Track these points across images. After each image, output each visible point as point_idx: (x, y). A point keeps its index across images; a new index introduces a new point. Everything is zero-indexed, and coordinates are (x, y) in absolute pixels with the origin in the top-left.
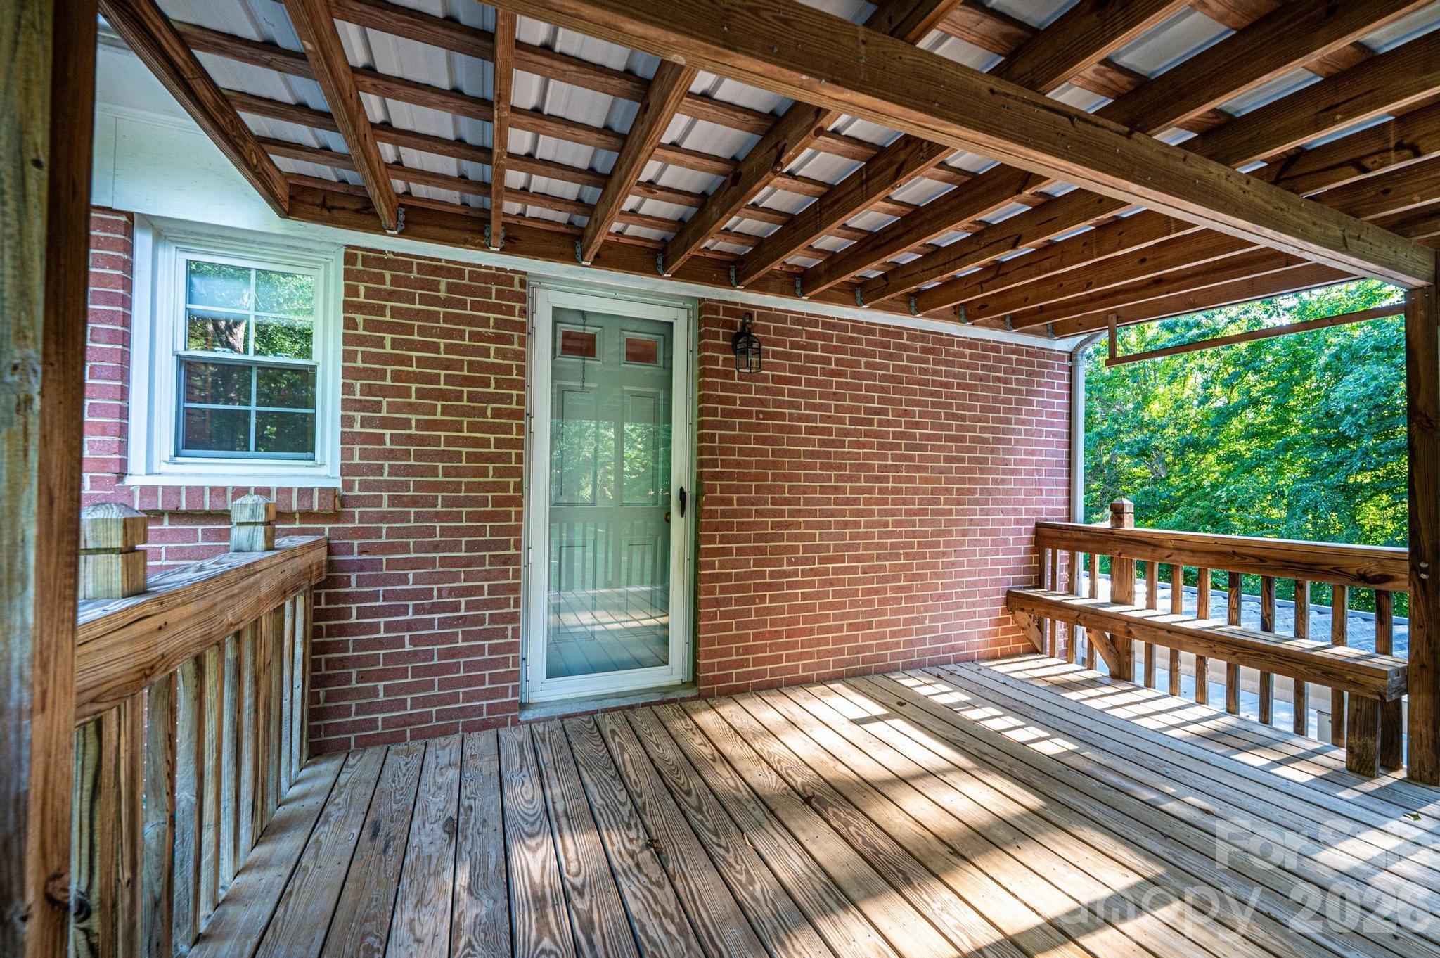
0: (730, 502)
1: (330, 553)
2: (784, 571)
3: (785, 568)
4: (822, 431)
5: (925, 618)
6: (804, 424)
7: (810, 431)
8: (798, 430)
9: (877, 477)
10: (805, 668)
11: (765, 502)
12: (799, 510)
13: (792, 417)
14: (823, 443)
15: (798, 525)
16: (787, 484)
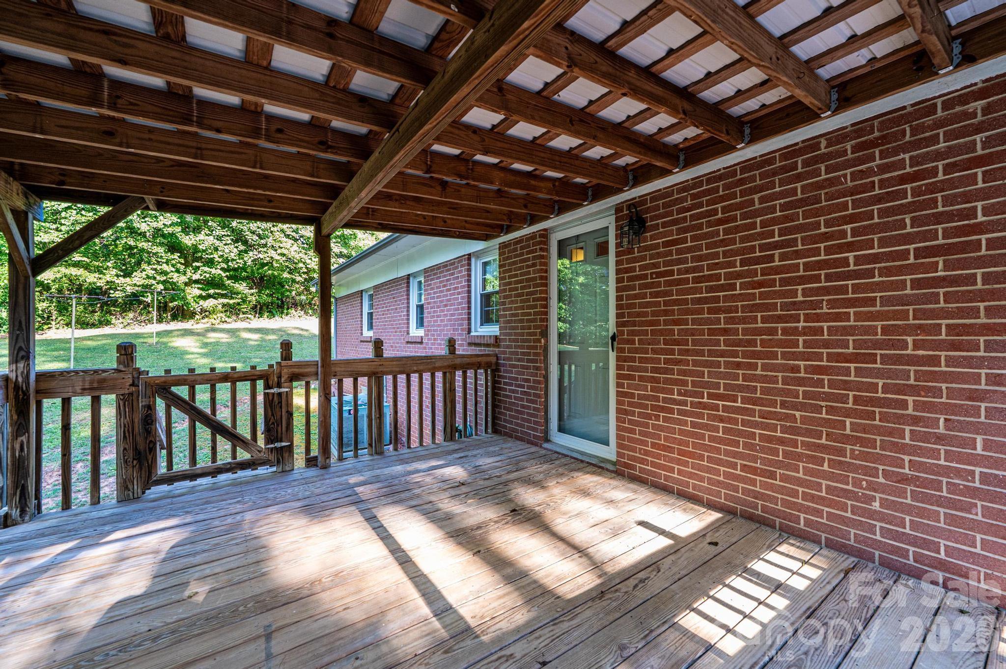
0: (633, 342)
1: (497, 359)
2: (675, 400)
3: (675, 397)
4: (709, 278)
5: (873, 499)
6: (691, 276)
7: (697, 280)
8: (687, 281)
9: (779, 317)
10: (695, 487)
11: (659, 343)
12: (688, 350)
13: (680, 272)
14: (710, 289)
15: (687, 363)
16: (676, 328)
